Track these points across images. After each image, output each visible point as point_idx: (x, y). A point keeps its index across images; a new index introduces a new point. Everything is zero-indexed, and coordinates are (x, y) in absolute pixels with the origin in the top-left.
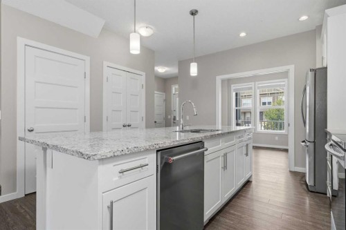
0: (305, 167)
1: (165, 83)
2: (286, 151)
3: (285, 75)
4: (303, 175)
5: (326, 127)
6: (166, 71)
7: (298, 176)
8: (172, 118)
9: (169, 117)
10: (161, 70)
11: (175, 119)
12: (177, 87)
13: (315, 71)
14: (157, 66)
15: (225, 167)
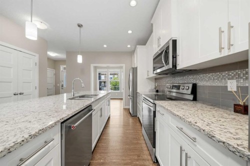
0: (129, 105)
1: (55, 63)
2: (122, 99)
3: (121, 67)
4: (129, 109)
5: (137, 90)
6: (56, 56)
7: (127, 110)
8: (61, 85)
9: (58, 85)
10: (52, 54)
11: (62, 86)
12: (65, 66)
13: (133, 68)
14: (49, 51)
15: (101, 116)
